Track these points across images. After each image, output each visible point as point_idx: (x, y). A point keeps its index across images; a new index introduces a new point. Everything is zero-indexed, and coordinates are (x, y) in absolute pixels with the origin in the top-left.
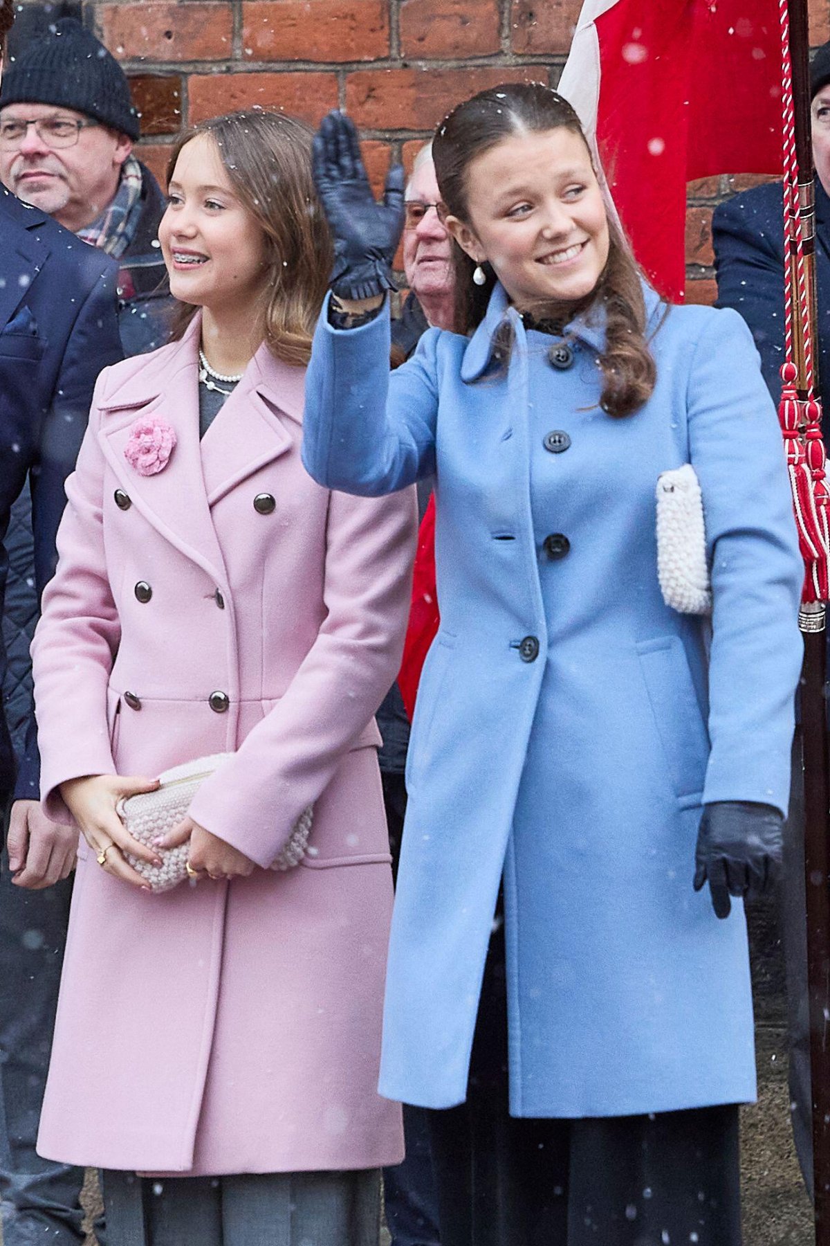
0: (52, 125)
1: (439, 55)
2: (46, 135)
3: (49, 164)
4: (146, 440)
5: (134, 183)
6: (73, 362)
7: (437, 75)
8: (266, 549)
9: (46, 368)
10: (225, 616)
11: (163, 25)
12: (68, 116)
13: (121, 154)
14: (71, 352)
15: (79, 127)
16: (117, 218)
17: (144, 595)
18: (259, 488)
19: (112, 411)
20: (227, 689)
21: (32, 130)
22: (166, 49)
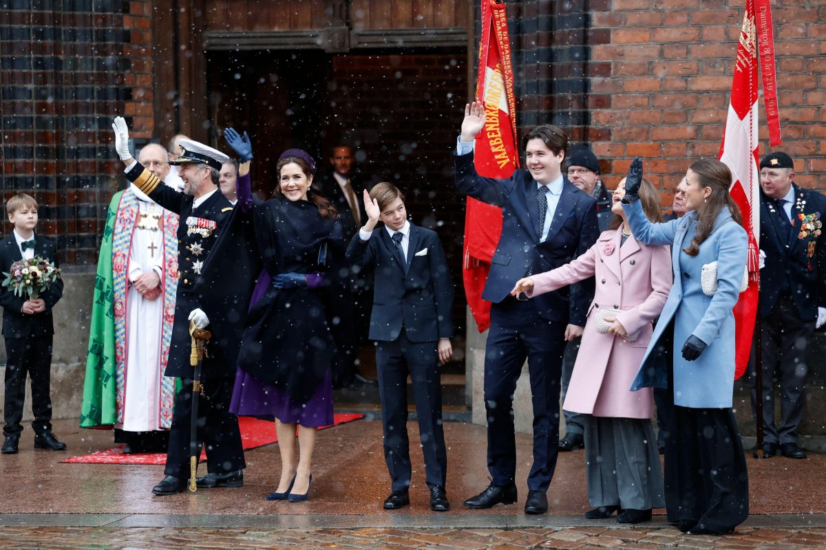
0: (580, 170)
1: (672, 156)
2: (579, 173)
3: (579, 180)
4: (608, 247)
5: (599, 185)
6: (585, 223)
7: (672, 161)
8: (632, 273)
9: (579, 225)
10: (620, 287)
11: (608, 148)
12: (584, 168)
13: (597, 177)
14: (584, 221)
15: (586, 171)
16: (595, 193)
17: (604, 282)
18: (632, 258)
19: (601, 241)
20: (618, 304)
21: (575, 172)
22: (608, 154)
